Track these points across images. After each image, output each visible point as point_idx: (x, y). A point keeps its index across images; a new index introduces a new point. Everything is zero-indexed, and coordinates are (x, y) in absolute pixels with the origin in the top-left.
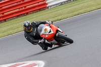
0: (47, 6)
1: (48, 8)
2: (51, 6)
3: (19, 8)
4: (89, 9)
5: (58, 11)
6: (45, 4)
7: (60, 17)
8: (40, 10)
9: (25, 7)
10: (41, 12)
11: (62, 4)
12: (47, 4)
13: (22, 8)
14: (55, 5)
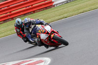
0: (53, 4)
1: (54, 6)
2: (57, 4)
3: (26, 7)
4: (93, 7)
5: (63, 9)
6: (51, 2)
7: (65, 15)
8: (46, 8)
9: (32, 5)
10: (47, 10)
11: (68, 2)
12: (53, 3)
13: (29, 6)
14: (61, 3)
